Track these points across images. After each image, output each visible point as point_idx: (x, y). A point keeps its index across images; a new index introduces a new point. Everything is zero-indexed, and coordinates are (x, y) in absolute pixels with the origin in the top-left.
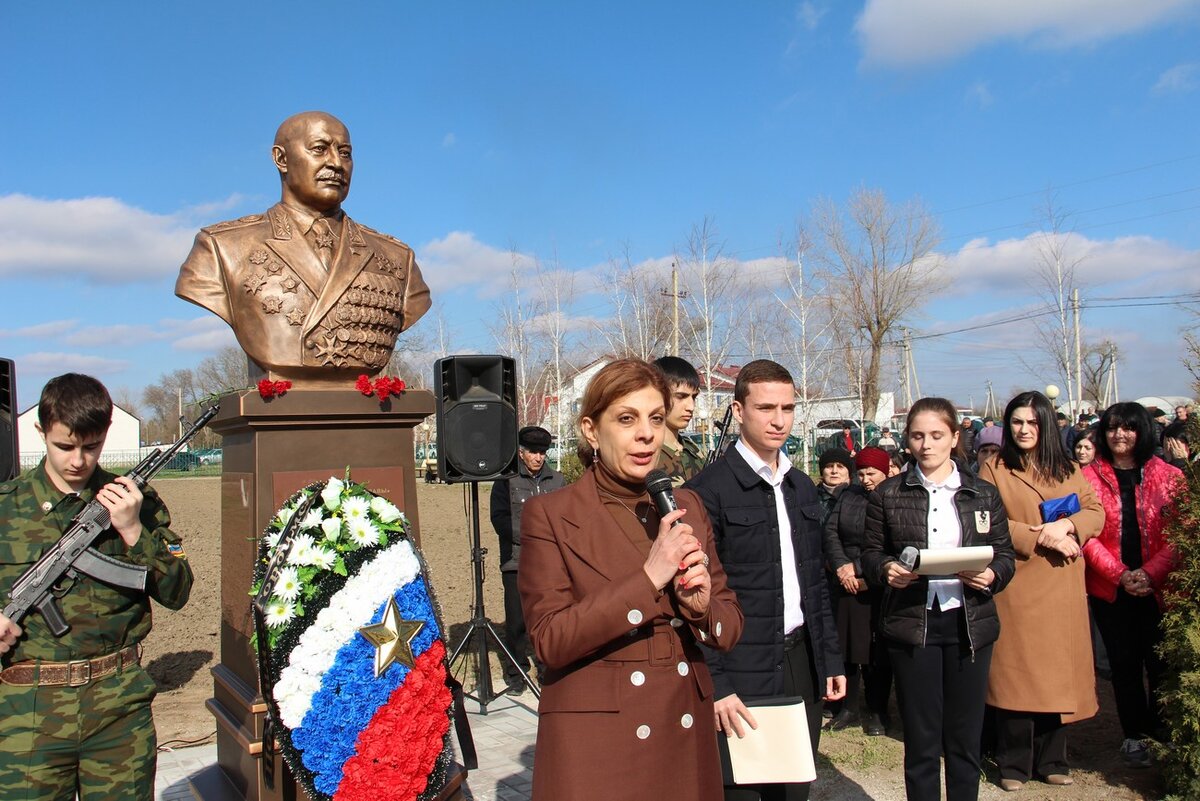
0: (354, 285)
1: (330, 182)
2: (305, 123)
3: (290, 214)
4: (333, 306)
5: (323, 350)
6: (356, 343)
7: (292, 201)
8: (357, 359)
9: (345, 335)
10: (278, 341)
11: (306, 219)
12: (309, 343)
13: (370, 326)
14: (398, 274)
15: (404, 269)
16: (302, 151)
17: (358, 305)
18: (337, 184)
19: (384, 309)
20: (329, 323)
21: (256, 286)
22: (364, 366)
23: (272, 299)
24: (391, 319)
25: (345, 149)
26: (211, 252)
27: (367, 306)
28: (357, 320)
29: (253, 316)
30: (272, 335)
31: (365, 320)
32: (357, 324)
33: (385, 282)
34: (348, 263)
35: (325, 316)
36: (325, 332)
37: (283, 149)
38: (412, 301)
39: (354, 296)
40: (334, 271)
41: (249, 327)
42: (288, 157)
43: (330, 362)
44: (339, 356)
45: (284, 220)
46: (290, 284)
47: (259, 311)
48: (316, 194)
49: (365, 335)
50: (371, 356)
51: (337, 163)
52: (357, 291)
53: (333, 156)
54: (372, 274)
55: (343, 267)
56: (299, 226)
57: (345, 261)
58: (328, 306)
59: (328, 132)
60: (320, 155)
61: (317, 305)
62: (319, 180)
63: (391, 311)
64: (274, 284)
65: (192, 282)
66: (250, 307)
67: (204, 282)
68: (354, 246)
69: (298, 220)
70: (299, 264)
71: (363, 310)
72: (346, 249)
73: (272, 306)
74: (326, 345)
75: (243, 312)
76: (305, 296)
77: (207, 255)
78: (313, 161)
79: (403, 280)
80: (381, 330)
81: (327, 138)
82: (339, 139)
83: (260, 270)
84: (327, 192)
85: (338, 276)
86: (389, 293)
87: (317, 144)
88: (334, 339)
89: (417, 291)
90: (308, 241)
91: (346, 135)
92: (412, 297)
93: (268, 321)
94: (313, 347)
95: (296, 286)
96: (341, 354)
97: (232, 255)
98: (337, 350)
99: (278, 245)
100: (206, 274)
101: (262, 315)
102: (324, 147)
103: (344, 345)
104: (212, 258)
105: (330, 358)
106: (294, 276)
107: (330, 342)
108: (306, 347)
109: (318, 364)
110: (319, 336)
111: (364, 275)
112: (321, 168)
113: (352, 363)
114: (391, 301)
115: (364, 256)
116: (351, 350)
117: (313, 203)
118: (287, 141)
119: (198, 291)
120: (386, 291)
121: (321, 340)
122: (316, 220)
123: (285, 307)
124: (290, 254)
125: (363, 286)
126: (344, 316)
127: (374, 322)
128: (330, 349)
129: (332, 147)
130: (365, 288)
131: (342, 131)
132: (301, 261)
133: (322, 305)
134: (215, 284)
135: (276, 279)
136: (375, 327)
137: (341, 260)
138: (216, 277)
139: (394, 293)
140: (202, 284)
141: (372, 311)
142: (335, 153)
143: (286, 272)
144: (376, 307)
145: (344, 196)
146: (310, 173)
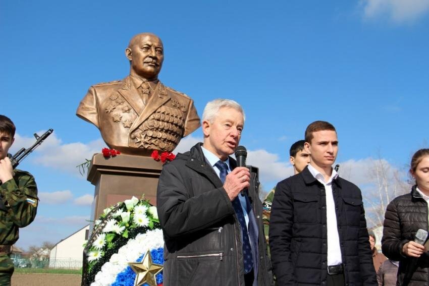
0: (158, 111)
1: (150, 64)
2: (141, 37)
3: (132, 79)
4: (147, 119)
5: (139, 140)
6: (156, 138)
7: (134, 74)
8: (156, 146)
9: (150, 133)
10: (119, 135)
11: (139, 81)
12: (132, 136)
13: (164, 131)
14: (183, 109)
15: (187, 107)
16: (138, 50)
17: (158, 120)
18: (154, 65)
19: (172, 123)
20: (143, 127)
21: (111, 109)
22: (159, 149)
23: (117, 115)
24: (175, 129)
25: (159, 49)
26: (92, 95)
27: (163, 121)
28: (157, 127)
29: (109, 123)
30: (116, 132)
31: (161, 127)
32: (157, 129)
33: (175, 112)
34: (156, 101)
35: (142, 124)
36: (140, 132)
37: (130, 50)
38: (190, 123)
39: (157, 116)
40: (148, 104)
41: (106, 129)
42: (133, 54)
43: (142, 146)
44: (147, 143)
45: (129, 82)
46: (127, 109)
47: (111, 121)
48: (144, 69)
49: (160, 135)
50: (164, 145)
51: (154, 55)
52: (159, 114)
53: (152, 52)
54: (168, 108)
55: (153, 103)
56: (135, 85)
57: (154, 100)
58: (143, 119)
59: (151, 41)
60: (147, 51)
61: (138, 118)
62: (145, 63)
63: (176, 125)
64: (119, 109)
65: (83, 108)
66: (107, 119)
67: (88, 108)
68: (161, 94)
69: (135, 82)
70: (132, 100)
71: (160, 123)
72: (156, 95)
73: (117, 119)
74: (141, 137)
75: (105, 122)
76: (133, 115)
77: (91, 96)
78: (143, 54)
79: (186, 113)
80: (170, 133)
81: (150, 43)
82: (156, 44)
83: (114, 103)
84: (149, 68)
85: (150, 106)
86: (176, 117)
87: (145, 46)
88: (145, 135)
89: (192, 118)
90: (138, 91)
91: (160, 43)
92: (190, 121)
93: (114, 125)
94: (135, 138)
95: (129, 110)
96: (148, 142)
97: (102, 96)
98: (146, 140)
99: (124, 92)
100: (89, 105)
101: (112, 123)
102: (148, 48)
103: (149, 138)
104: (93, 98)
105: (142, 144)
106: (129, 105)
107: (143, 136)
108: (131, 138)
109: (136, 146)
110: (137, 133)
111: (163, 107)
112: (146, 57)
113: (153, 147)
114: (176, 121)
115: (165, 99)
116: (153, 141)
117: (142, 74)
118: (132, 45)
119: (85, 112)
120: (175, 115)
121: (139, 135)
122: (144, 82)
123: (123, 119)
124: (128, 96)
125: (162, 112)
126: (151, 124)
127: (166, 128)
128: (143, 139)
129: (152, 47)
130: (163, 113)
131: (158, 41)
132: (133, 99)
133: (141, 119)
134: (93, 109)
135: (120, 106)
136: (167, 131)
137: (152, 100)
138: (94, 106)
139: (179, 117)
140: (88, 109)
141: (166, 124)
142: (153, 50)
143: (126, 104)
144: (168, 122)
145: (158, 72)
146: (141, 59)
